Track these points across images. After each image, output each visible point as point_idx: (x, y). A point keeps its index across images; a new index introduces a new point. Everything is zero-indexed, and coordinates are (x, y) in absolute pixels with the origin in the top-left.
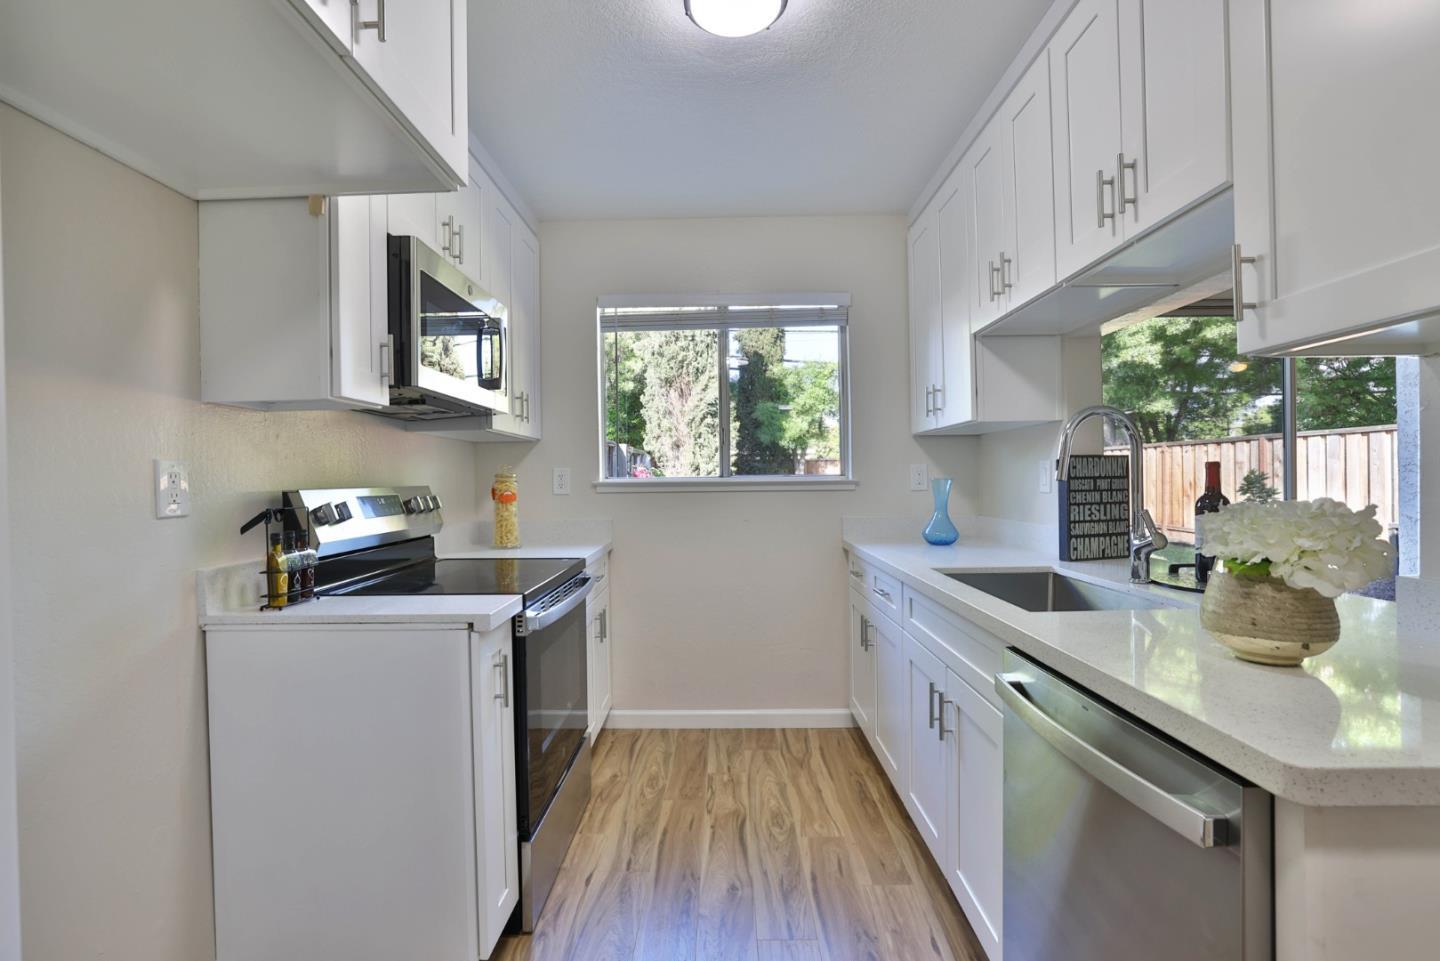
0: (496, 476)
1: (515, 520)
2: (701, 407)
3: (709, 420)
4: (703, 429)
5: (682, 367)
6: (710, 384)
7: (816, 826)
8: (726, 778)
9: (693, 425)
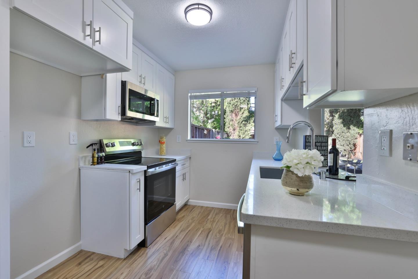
0: (160, 137)
1: (164, 148)
2: (242, 119)
3: (244, 122)
4: (242, 125)
5: (236, 107)
6: (244, 112)
7: (229, 235)
8: (212, 220)
9: (239, 124)
